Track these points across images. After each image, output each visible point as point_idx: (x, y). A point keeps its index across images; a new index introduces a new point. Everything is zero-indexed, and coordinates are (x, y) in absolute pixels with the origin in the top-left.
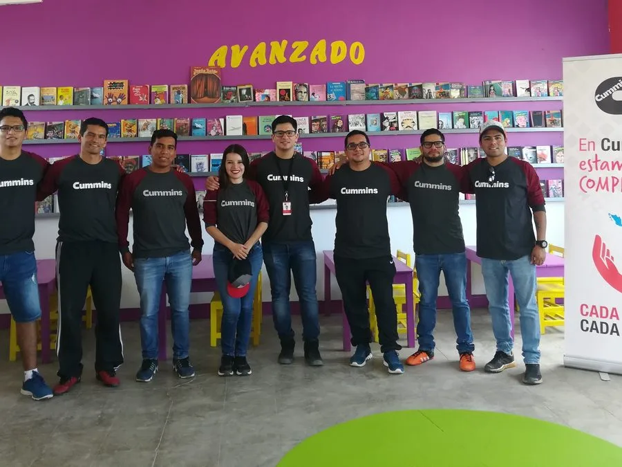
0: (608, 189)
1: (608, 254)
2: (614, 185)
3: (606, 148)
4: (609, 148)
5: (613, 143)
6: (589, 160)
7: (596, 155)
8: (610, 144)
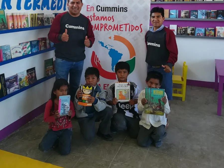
0: (99, 30)
1: (98, 60)
2: (101, 28)
3: (98, 10)
4: (100, 10)
5: (102, 7)
6: (91, 16)
7: (94, 13)
8: (100, 8)
